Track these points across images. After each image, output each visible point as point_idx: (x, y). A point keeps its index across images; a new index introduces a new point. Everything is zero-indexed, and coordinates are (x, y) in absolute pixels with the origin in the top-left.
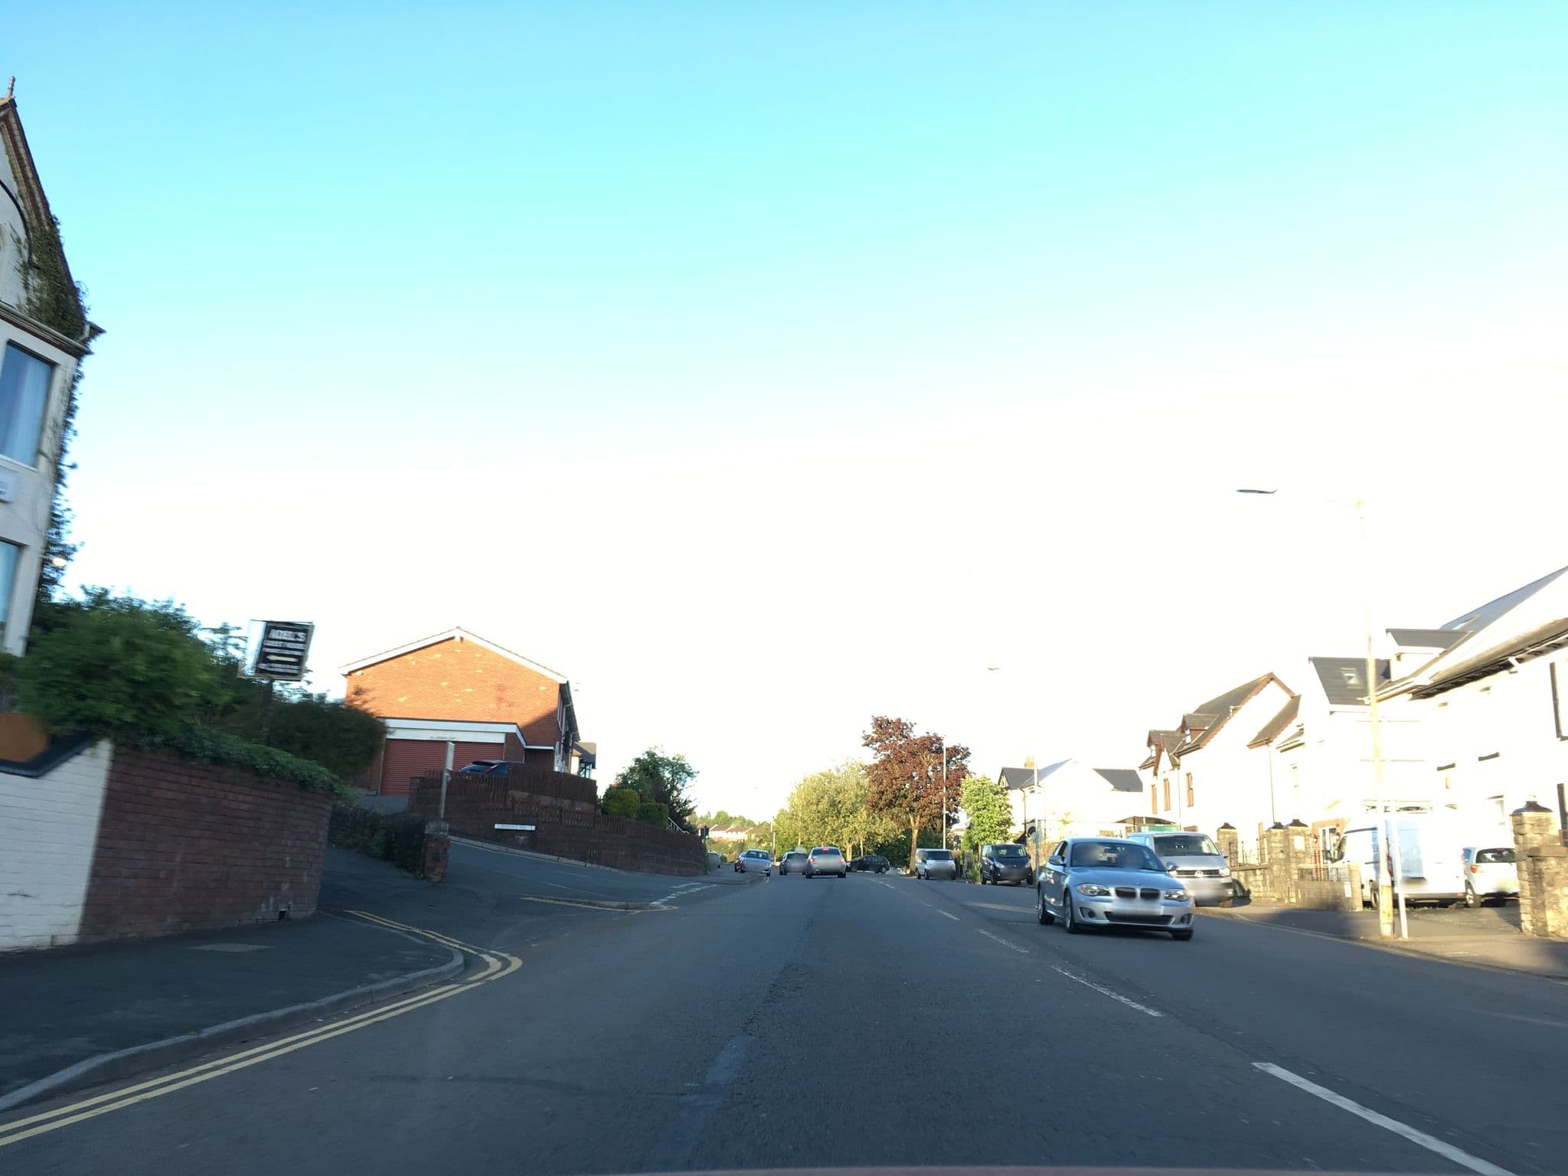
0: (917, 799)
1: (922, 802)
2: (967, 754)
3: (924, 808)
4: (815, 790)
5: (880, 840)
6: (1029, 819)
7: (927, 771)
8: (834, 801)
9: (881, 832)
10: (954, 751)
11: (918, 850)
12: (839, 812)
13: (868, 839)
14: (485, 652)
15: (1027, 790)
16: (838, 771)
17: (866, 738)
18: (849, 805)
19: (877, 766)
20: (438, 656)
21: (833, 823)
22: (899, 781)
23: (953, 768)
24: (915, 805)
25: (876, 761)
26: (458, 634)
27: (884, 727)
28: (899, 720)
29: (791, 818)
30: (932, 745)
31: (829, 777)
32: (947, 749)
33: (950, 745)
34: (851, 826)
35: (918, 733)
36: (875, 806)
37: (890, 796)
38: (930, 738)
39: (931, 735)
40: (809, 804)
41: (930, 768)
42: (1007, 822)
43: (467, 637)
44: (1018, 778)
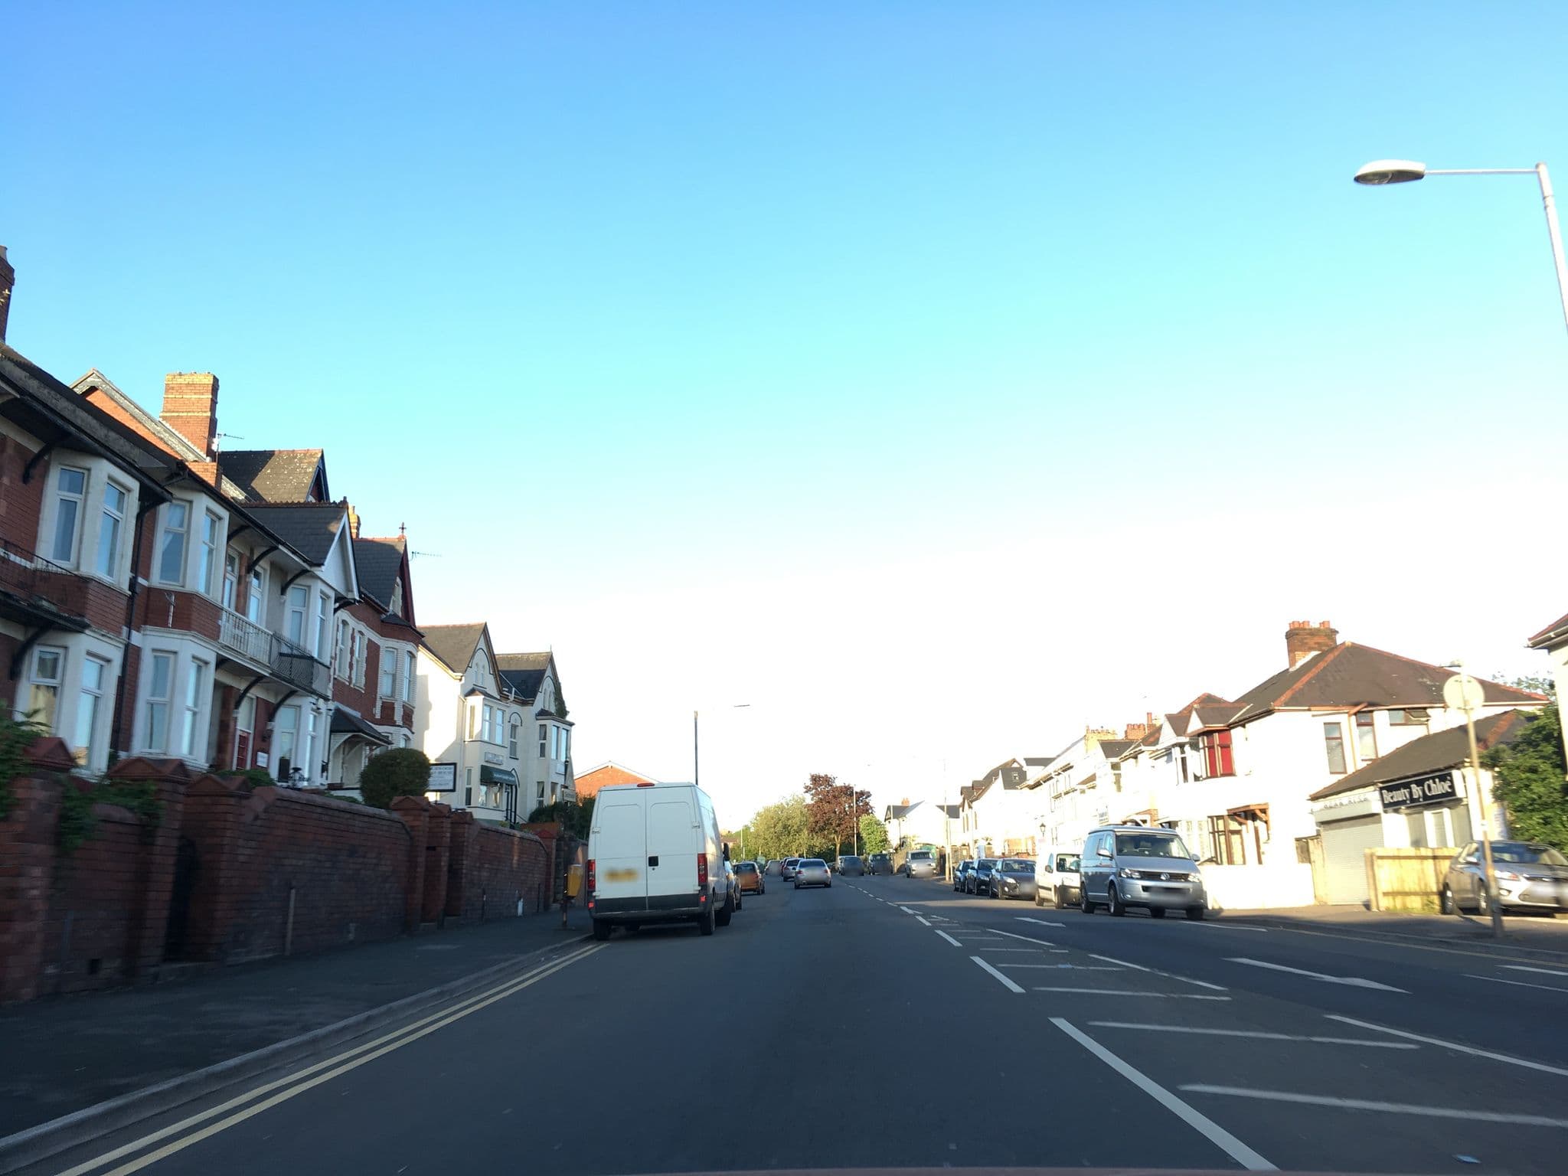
0: (839, 825)
1: (842, 827)
2: (869, 795)
3: (843, 831)
4: (772, 818)
5: (817, 850)
6: (902, 836)
7: (845, 808)
8: (785, 825)
9: (818, 844)
10: (862, 794)
11: (839, 857)
12: (789, 832)
13: (809, 850)
14: (623, 772)
15: (901, 819)
16: (788, 804)
17: (806, 787)
18: (795, 828)
19: (813, 805)
20: (600, 775)
21: (785, 840)
22: (828, 815)
23: (861, 804)
24: (837, 829)
25: (813, 802)
26: (610, 765)
27: (816, 780)
28: (826, 776)
29: (756, 838)
30: (847, 791)
31: (781, 808)
32: (856, 793)
33: (858, 791)
34: (797, 841)
35: (838, 783)
36: (812, 830)
37: (822, 824)
38: (845, 787)
39: (847, 785)
40: (769, 828)
41: (847, 806)
42: (885, 841)
43: (614, 765)
44: (899, 812)
